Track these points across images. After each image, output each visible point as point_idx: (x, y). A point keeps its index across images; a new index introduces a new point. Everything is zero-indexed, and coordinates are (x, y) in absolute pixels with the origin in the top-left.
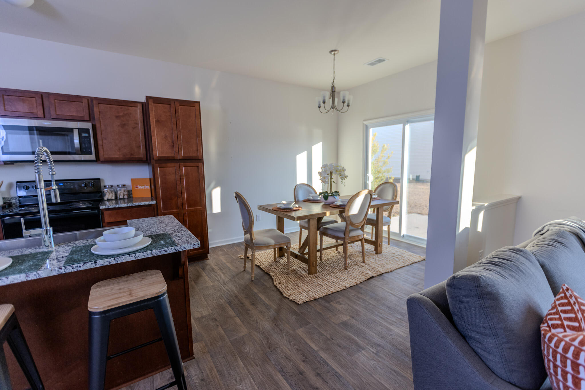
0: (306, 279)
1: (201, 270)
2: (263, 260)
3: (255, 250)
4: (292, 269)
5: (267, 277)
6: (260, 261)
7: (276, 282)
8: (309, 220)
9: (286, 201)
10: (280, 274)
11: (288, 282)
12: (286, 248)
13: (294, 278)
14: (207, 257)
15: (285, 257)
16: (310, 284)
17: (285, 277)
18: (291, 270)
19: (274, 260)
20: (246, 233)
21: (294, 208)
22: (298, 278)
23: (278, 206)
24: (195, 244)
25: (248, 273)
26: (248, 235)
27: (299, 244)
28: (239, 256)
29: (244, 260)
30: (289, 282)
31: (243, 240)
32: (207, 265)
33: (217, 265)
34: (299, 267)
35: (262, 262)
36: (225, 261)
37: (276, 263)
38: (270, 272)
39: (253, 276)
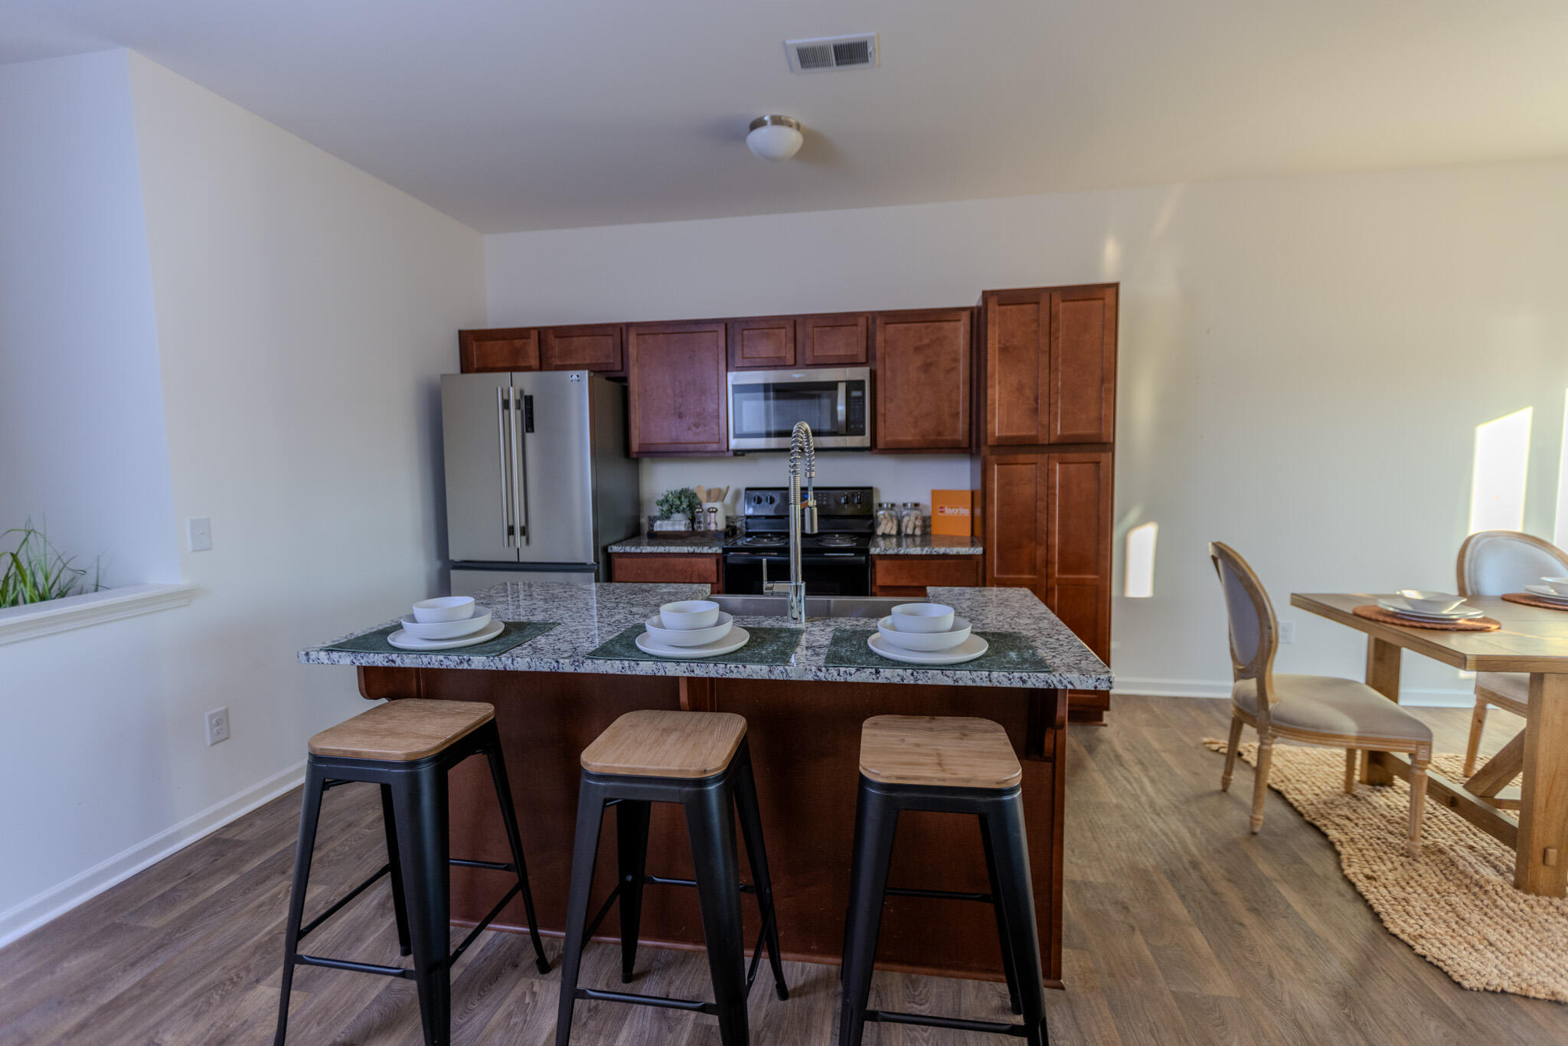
0: (1500, 902)
1: (1083, 750)
2: (1298, 778)
3: (1275, 737)
4: (1427, 842)
5: (1310, 838)
6: (1285, 777)
7: (1352, 870)
8: (1538, 679)
9: (1422, 592)
10: (1371, 845)
11: (1408, 883)
12: (1408, 761)
13: (1437, 879)
14: (1100, 719)
15: (1393, 789)
16: (1524, 930)
17: (1392, 863)
18: (1426, 847)
19: (1343, 789)
20: (1241, 674)
21: (1460, 622)
22: (1458, 886)
23: (1381, 606)
24: (1099, 679)
25: (1239, 803)
26: (1251, 685)
27: (1463, 756)
28: (1206, 740)
29: (1223, 759)
30: (1412, 887)
31: (1228, 695)
32: (1100, 741)
33: (1130, 748)
34: (1462, 843)
35: (1293, 781)
36: (1156, 745)
37: (1353, 802)
38: (1325, 825)
39: (1258, 820)
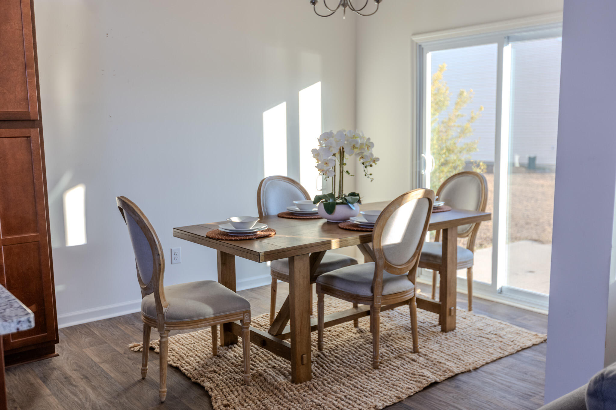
0: (286, 394)
1: (39, 381)
2: (188, 354)
3: (169, 331)
4: (254, 372)
5: (195, 393)
6: (180, 356)
7: (218, 404)
8: (292, 260)
9: (240, 218)
10: (227, 384)
11: (245, 401)
12: (240, 324)
13: (259, 392)
14: (54, 351)
15: (237, 345)
16: (295, 405)
17: (237, 391)
18: (253, 375)
19: (212, 354)
20: (145, 292)
21: (258, 233)
22: (268, 393)
23: (220, 229)
24: (20, 322)
25: (153, 384)
26: (151, 297)
27: (269, 314)
28: (131, 345)
29: (141, 355)
30: (247, 403)
31: (139, 310)
32: (53, 369)
33: (77, 368)
34: (270, 366)
35: (185, 357)
36: (96, 359)
37: (218, 360)
38: (203, 381)
39: (163, 392)
